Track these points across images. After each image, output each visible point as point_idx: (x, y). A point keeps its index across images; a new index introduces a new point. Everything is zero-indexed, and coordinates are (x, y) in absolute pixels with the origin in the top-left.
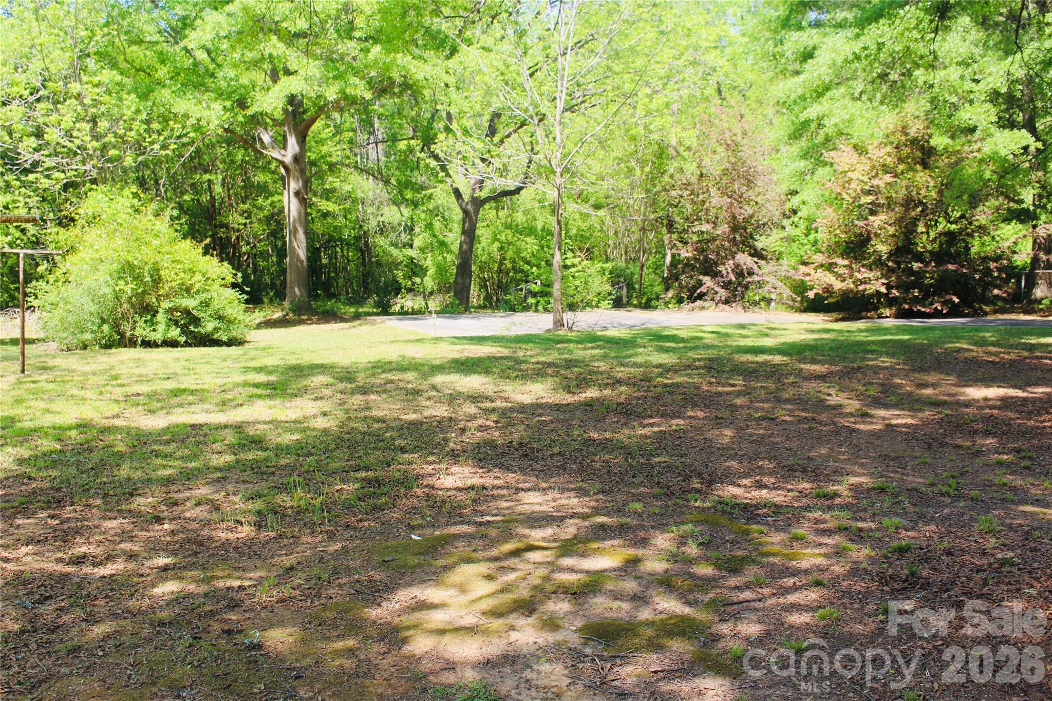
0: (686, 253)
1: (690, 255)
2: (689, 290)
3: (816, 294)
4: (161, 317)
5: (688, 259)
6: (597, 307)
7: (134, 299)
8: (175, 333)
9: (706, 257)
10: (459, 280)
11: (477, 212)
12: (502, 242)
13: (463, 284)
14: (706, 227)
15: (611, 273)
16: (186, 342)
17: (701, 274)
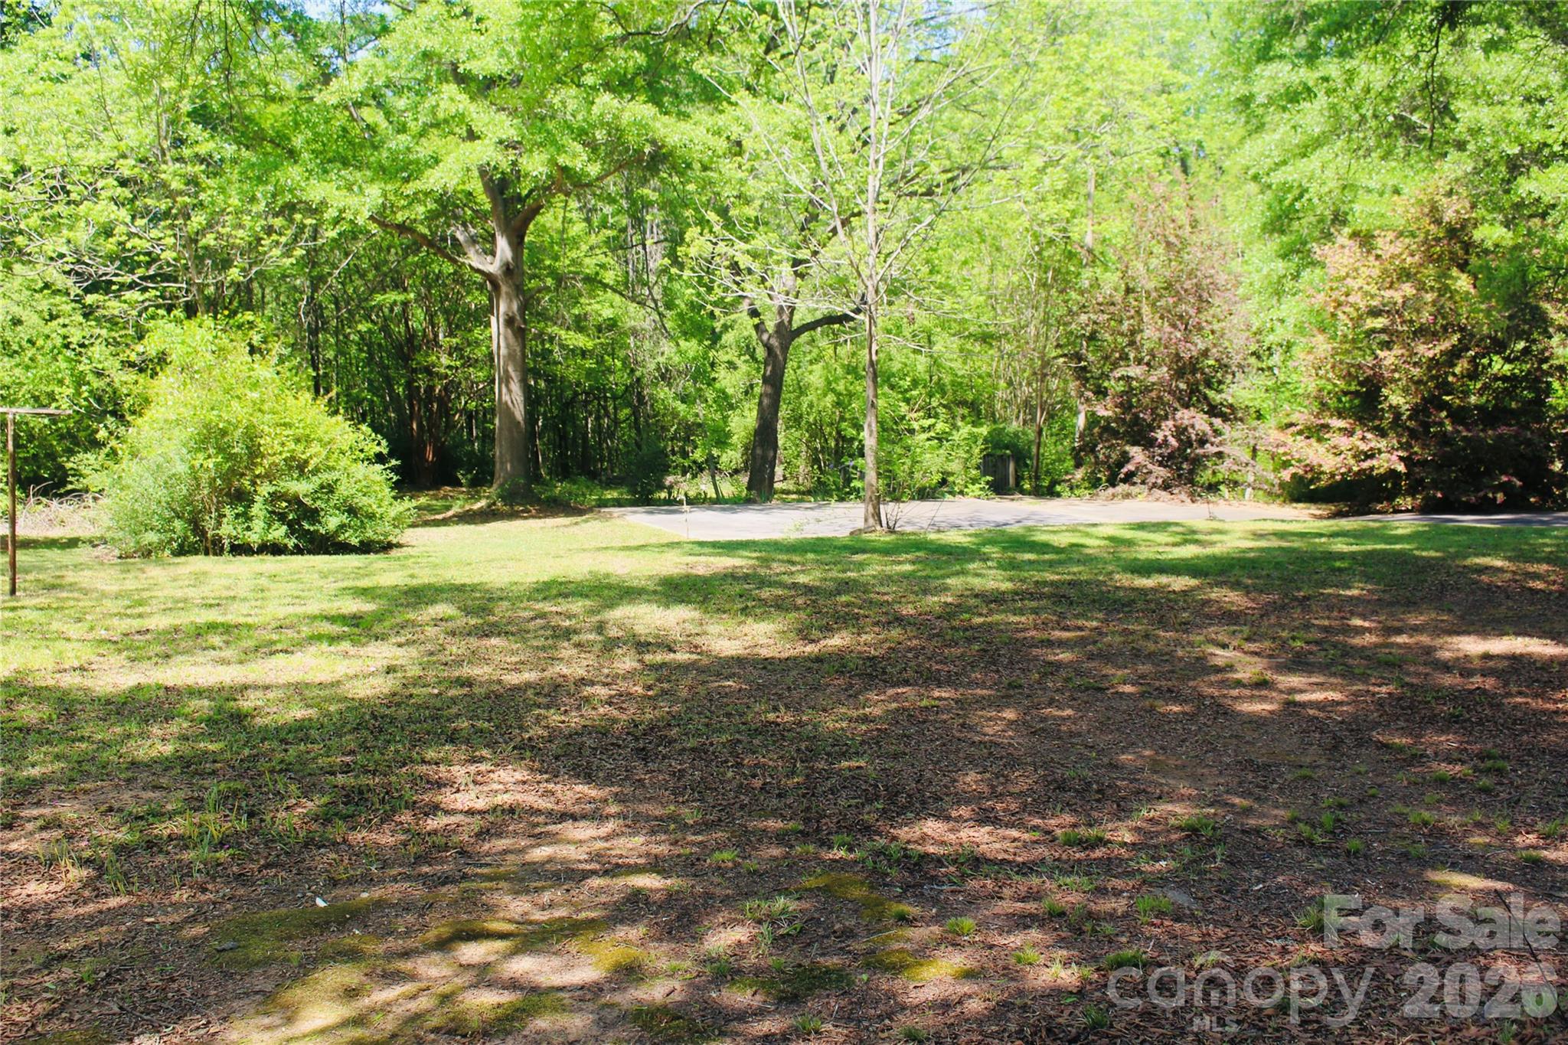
0: (1105, 410)
1: (1110, 413)
2: (1109, 468)
3: (1294, 475)
4: (258, 509)
5: (1108, 419)
6: (961, 493)
7: (219, 482)
8: (278, 533)
9: (1136, 416)
10: (759, 451)
11: (785, 349)
12: (839, 394)
13: (764, 458)
14: (1135, 371)
15: (986, 441)
16: (296, 546)
17: (1128, 442)
